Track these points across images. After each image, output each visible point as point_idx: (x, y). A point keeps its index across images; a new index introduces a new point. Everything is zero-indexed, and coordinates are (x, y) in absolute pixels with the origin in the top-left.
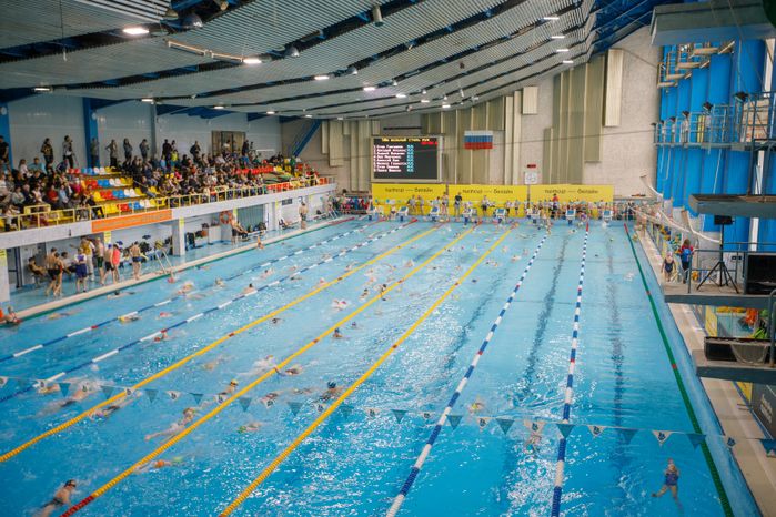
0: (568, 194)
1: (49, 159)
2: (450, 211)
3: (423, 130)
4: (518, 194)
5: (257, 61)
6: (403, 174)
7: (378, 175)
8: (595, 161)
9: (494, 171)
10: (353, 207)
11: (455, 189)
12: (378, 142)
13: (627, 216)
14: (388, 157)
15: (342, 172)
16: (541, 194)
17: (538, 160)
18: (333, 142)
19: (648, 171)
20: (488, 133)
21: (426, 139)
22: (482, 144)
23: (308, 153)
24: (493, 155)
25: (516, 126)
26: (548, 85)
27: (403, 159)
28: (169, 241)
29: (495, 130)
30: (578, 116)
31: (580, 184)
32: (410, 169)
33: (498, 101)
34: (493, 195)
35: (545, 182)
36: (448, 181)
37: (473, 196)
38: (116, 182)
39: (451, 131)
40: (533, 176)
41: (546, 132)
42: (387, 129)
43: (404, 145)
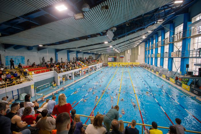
0: (134, 64)
1: (74, 60)
2: (119, 66)
3: (114, 55)
4: (127, 63)
5: (112, 47)
6: (112, 61)
7: (109, 61)
8: (137, 59)
9: (124, 61)
10: (105, 65)
11: (119, 63)
12: (109, 57)
13: (142, 66)
14: (110, 59)
15: (104, 61)
16: (130, 63)
17: (130, 59)
18: (103, 57)
19: (144, 60)
20: (123, 56)
21: (115, 57)
22: (122, 57)
23: (99, 59)
24: (124, 59)
25: (127, 55)
26: (131, 50)
27: (112, 59)
28: (88, 70)
29: (124, 55)
30: (135, 54)
31: (135, 62)
32: (113, 61)
33: (124, 52)
34: (124, 64)
35: (131, 62)
36: (118, 62)
37: (121, 64)
38: (81, 63)
39: (118, 56)
40: (129, 61)
41: (131, 56)
42: (110, 56)
43: (112, 57)
